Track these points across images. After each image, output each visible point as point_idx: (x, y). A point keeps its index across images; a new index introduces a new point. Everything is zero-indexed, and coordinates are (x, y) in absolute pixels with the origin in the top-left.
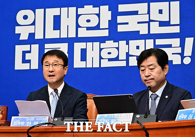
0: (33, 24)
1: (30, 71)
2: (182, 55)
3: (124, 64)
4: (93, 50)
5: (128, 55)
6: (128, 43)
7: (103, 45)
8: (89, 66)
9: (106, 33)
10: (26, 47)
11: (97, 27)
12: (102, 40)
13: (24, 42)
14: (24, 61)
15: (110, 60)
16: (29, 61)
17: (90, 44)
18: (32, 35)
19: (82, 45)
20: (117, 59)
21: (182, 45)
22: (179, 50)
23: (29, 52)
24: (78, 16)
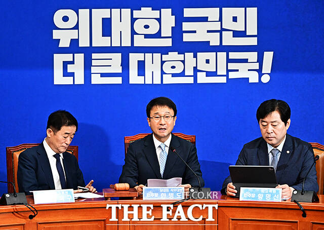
0: (76, 27)
1: (74, 86)
2: (260, 71)
3: (190, 80)
4: (153, 63)
5: (196, 70)
6: (195, 56)
7: (165, 57)
8: (149, 81)
9: (168, 43)
10: (68, 57)
11: (158, 35)
12: (164, 51)
13: (64, 51)
14: (66, 74)
15: (174, 75)
16: (72, 74)
17: (149, 56)
18: (75, 42)
19: (140, 56)
20: (182, 74)
21: (260, 60)
22: (257, 66)
23: (72, 63)
24: (133, 20)
